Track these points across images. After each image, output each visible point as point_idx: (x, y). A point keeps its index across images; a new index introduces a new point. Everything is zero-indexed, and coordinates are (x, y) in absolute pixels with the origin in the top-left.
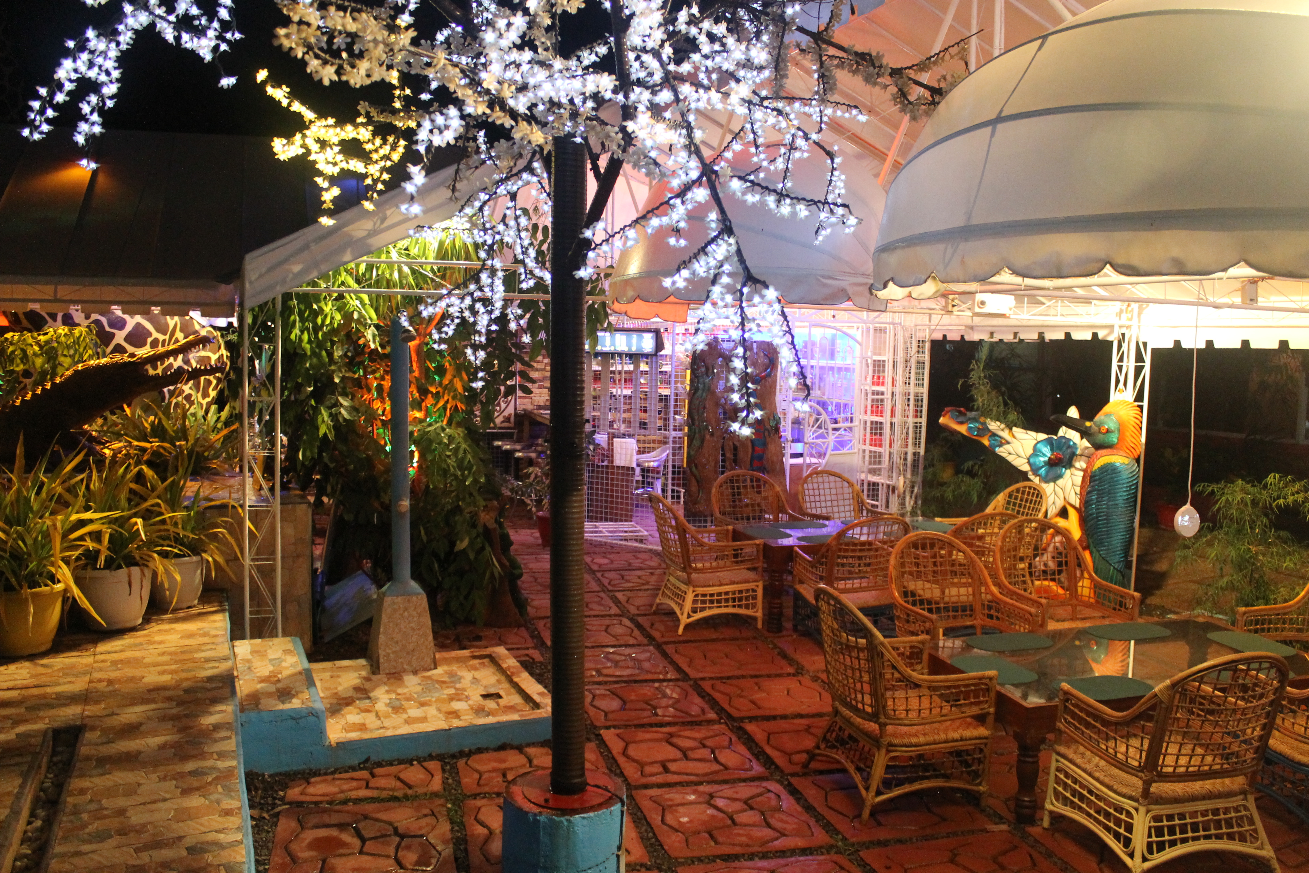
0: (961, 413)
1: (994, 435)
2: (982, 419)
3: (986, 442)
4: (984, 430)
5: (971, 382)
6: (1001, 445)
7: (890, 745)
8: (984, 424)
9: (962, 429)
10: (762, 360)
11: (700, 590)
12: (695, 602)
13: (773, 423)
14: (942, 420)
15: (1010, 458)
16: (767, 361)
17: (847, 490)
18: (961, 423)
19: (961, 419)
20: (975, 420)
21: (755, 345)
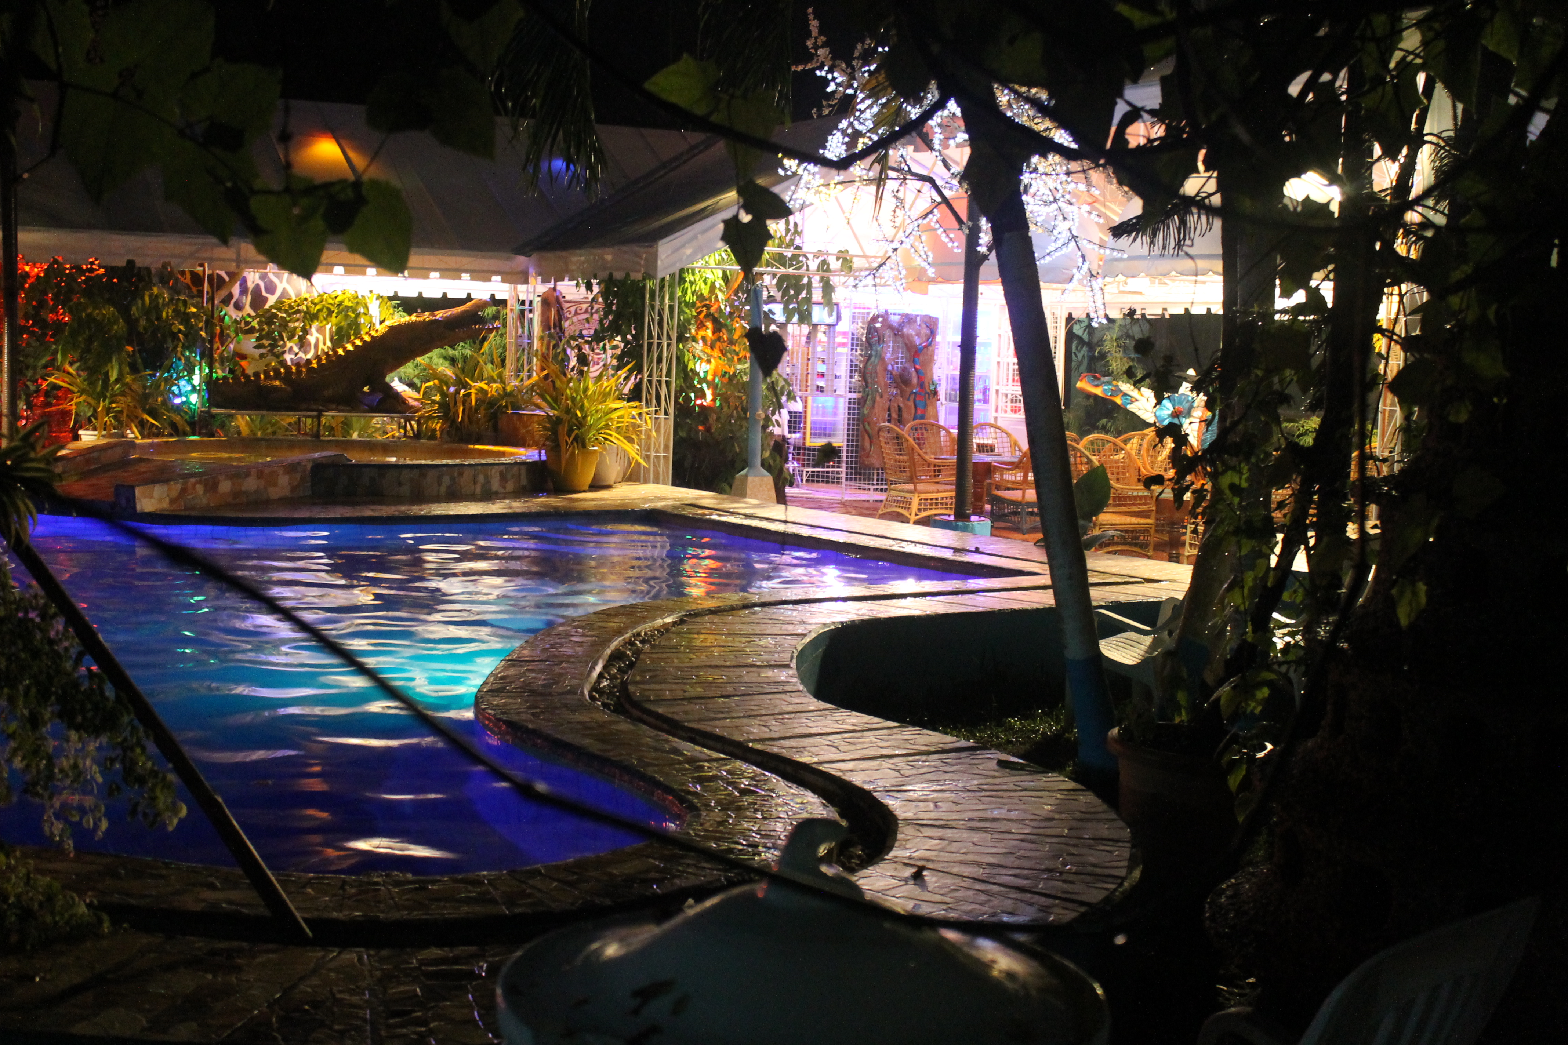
0: (1096, 378)
1: (1125, 395)
2: (1114, 383)
3: (1118, 400)
4: (1117, 391)
5: (1107, 349)
6: (1132, 402)
7: (1101, 524)
8: (1117, 386)
9: (1098, 391)
10: (925, 331)
11: (923, 496)
12: (920, 504)
13: (932, 388)
14: (1079, 385)
15: (1139, 413)
16: (928, 332)
17: (1006, 439)
18: (1097, 386)
19: (1096, 383)
20: (1109, 383)
21: (918, 319)
